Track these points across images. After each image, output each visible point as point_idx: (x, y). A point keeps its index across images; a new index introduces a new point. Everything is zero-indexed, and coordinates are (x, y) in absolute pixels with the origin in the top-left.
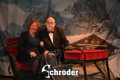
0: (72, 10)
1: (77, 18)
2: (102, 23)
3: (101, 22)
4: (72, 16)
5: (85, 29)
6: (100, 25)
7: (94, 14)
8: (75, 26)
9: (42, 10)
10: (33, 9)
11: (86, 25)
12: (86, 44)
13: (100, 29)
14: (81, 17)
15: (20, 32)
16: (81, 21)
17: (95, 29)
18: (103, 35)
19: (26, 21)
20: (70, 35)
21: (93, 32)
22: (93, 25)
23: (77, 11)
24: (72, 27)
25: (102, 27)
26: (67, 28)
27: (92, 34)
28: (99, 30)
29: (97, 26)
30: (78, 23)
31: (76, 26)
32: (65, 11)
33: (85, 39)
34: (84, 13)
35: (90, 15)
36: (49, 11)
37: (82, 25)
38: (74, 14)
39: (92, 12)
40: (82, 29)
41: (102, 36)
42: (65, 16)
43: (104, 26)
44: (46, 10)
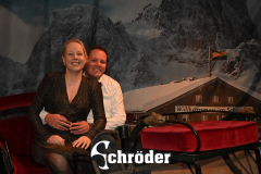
0: (157, 16)
1: (172, 37)
2: (238, 49)
3: (235, 46)
4: (159, 33)
5: (193, 67)
6: (232, 54)
7: (216, 24)
8: (166, 60)
9: (77, 20)
10: (51, 18)
11: (197, 54)
12: (199, 105)
13: (232, 63)
14: (183, 33)
15: (19, 80)
16: (181, 44)
17: (219, 64)
18: (242, 79)
19: (35, 49)
20: (153, 84)
21: (216, 73)
22: (215, 55)
23: (170, 19)
24: (159, 60)
25: (238, 58)
26: (144, 64)
27: (214, 77)
28: (230, 68)
29: (224, 58)
30: (173, 51)
31: (171, 58)
32: (137, 19)
33: (196, 92)
34: (190, 22)
35: (205, 27)
36: (96, 22)
37: (184, 56)
38: (164, 26)
39: (210, 20)
40: (186, 65)
41: (241, 83)
42: (139, 33)
43: (243, 57)
44: (88, 18)
